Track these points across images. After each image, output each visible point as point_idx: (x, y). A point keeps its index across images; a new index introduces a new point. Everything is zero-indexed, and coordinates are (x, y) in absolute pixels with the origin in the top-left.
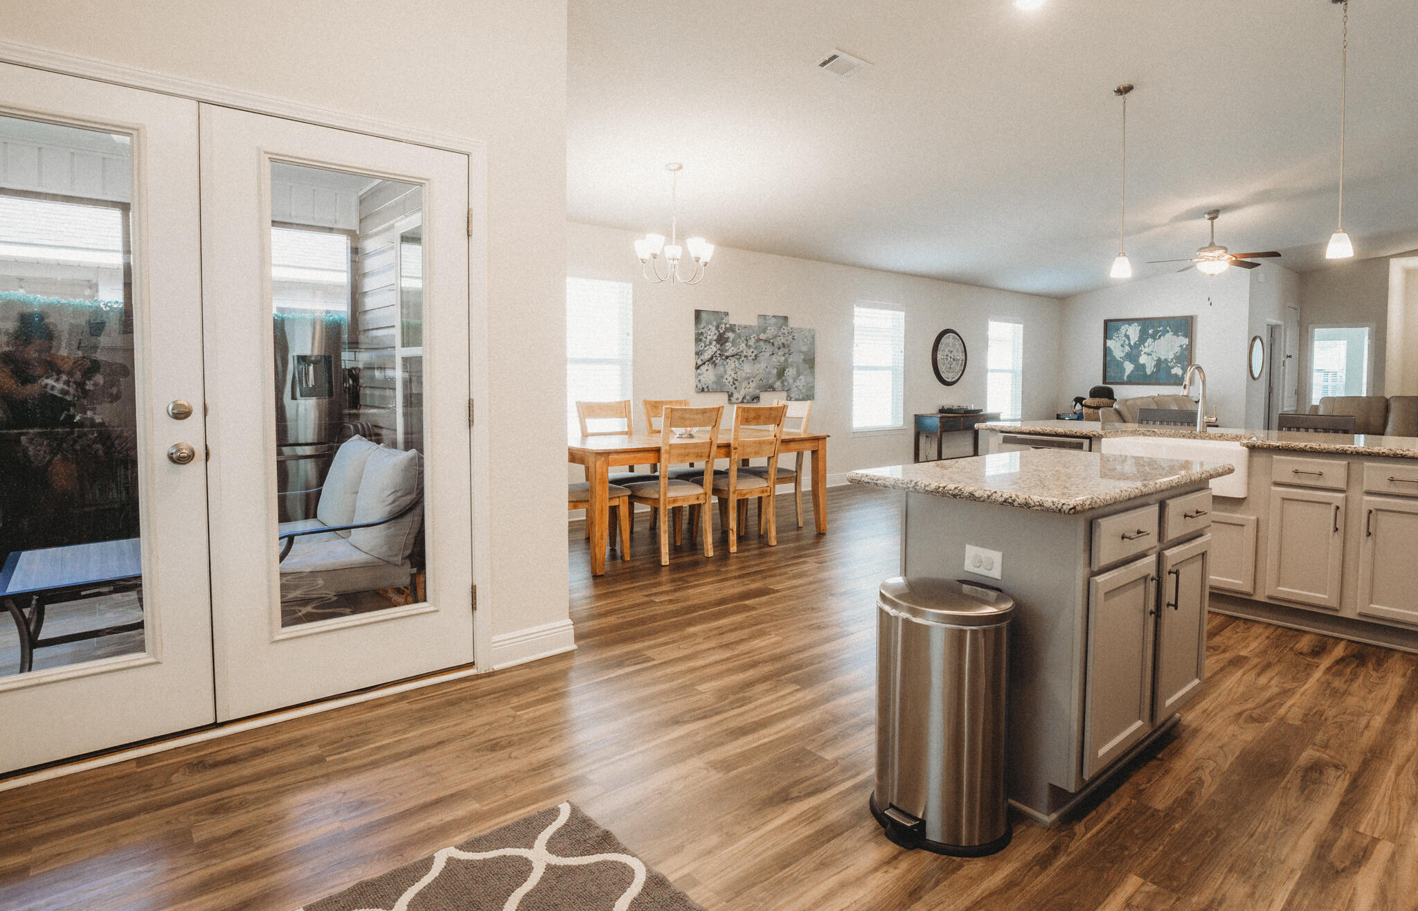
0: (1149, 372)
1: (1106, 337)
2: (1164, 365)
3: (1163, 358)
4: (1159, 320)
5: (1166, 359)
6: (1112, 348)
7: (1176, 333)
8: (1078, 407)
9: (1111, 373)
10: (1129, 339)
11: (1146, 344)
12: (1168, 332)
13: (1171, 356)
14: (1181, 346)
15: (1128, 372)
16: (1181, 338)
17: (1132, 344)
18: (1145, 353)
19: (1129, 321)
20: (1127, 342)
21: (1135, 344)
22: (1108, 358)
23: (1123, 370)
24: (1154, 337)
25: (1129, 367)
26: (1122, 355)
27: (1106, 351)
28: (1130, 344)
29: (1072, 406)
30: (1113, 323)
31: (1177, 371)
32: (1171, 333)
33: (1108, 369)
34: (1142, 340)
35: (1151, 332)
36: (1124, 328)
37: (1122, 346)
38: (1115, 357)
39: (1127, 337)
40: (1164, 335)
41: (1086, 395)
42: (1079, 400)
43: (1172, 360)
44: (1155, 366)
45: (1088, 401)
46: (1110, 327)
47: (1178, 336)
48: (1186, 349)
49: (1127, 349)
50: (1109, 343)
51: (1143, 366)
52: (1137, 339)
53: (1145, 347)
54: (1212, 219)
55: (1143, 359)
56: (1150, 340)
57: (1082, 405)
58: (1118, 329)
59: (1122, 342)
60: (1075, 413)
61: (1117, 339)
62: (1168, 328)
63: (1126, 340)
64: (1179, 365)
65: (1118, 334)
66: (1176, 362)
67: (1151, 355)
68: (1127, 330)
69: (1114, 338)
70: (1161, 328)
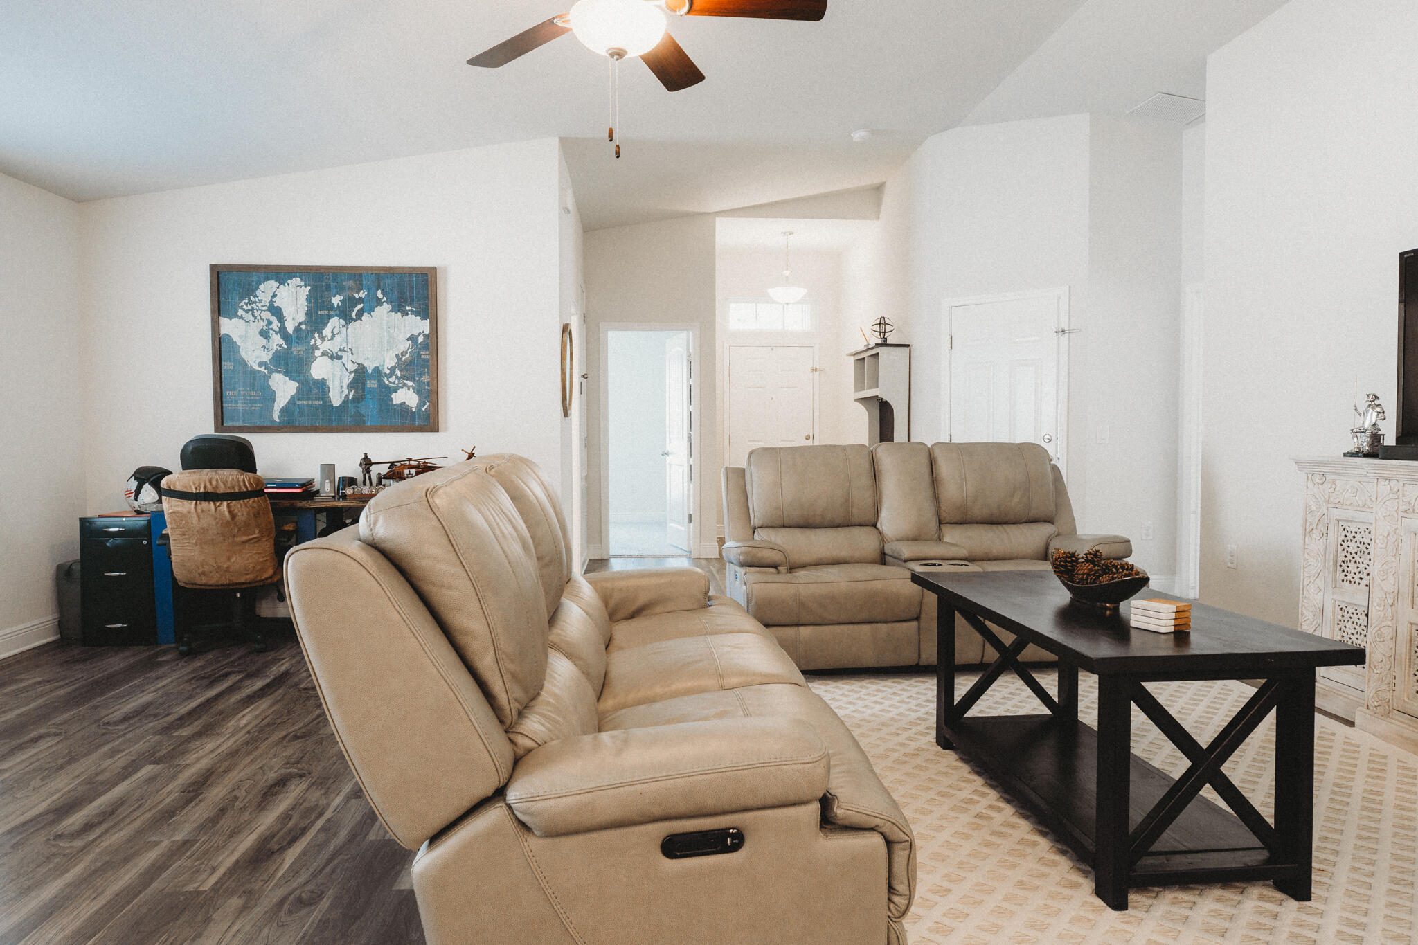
0: (336, 400)
1: (220, 307)
2: (371, 384)
3: (370, 366)
4: (357, 275)
5: (377, 370)
6: (235, 338)
7: (399, 307)
8: (149, 494)
9: (237, 403)
10: (281, 319)
11: (327, 332)
12: (379, 302)
13: (389, 362)
14: (413, 339)
15: (282, 400)
16: (411, 318)
17: (290, 330)
18: (323, 354)
19: (281, 274)
20: (276, 325)
21: (297, 329)
22: (226, 365)
23: (270, 396)
24: (345, 314)
25: (284, 389)
26: (266, 357)
27: (221, 345)
28: (283, 331)
29: (128, 493)
30: (235, 276)
31: (407, 397)
32: (386, 307)
33: (226, 393)
34: (317, 318)
35: (336, 300)
36: (267, 289)
37: (264, 334)
38: (244, 363)
39: (277, 312)
40: (370, 311)
41: (172, 461)
42: (150, 476)
43: (392, 370)
44: (351, 386)
45: (179, 478)
46: (229, 285)
47: (405, 314)
48: (426, 346)
49: (277, 341)
50: (228, 326)
51: (322, 386)
52: (302, 318)
53: (323, 339)
55: (320, 369)
56: (335, 322)
57: (160, 492)
58: (249, 291)
59: (263, 324)
60: (139, 512)
61: (249, 316)
62: (379, 295)
63: (274, 319)
64: (410, 383)
65: (250, 303)
66: (403, 377)
67: (340, 358)
68: (275, 295)
69: (240, 312)
70: (362, 294)
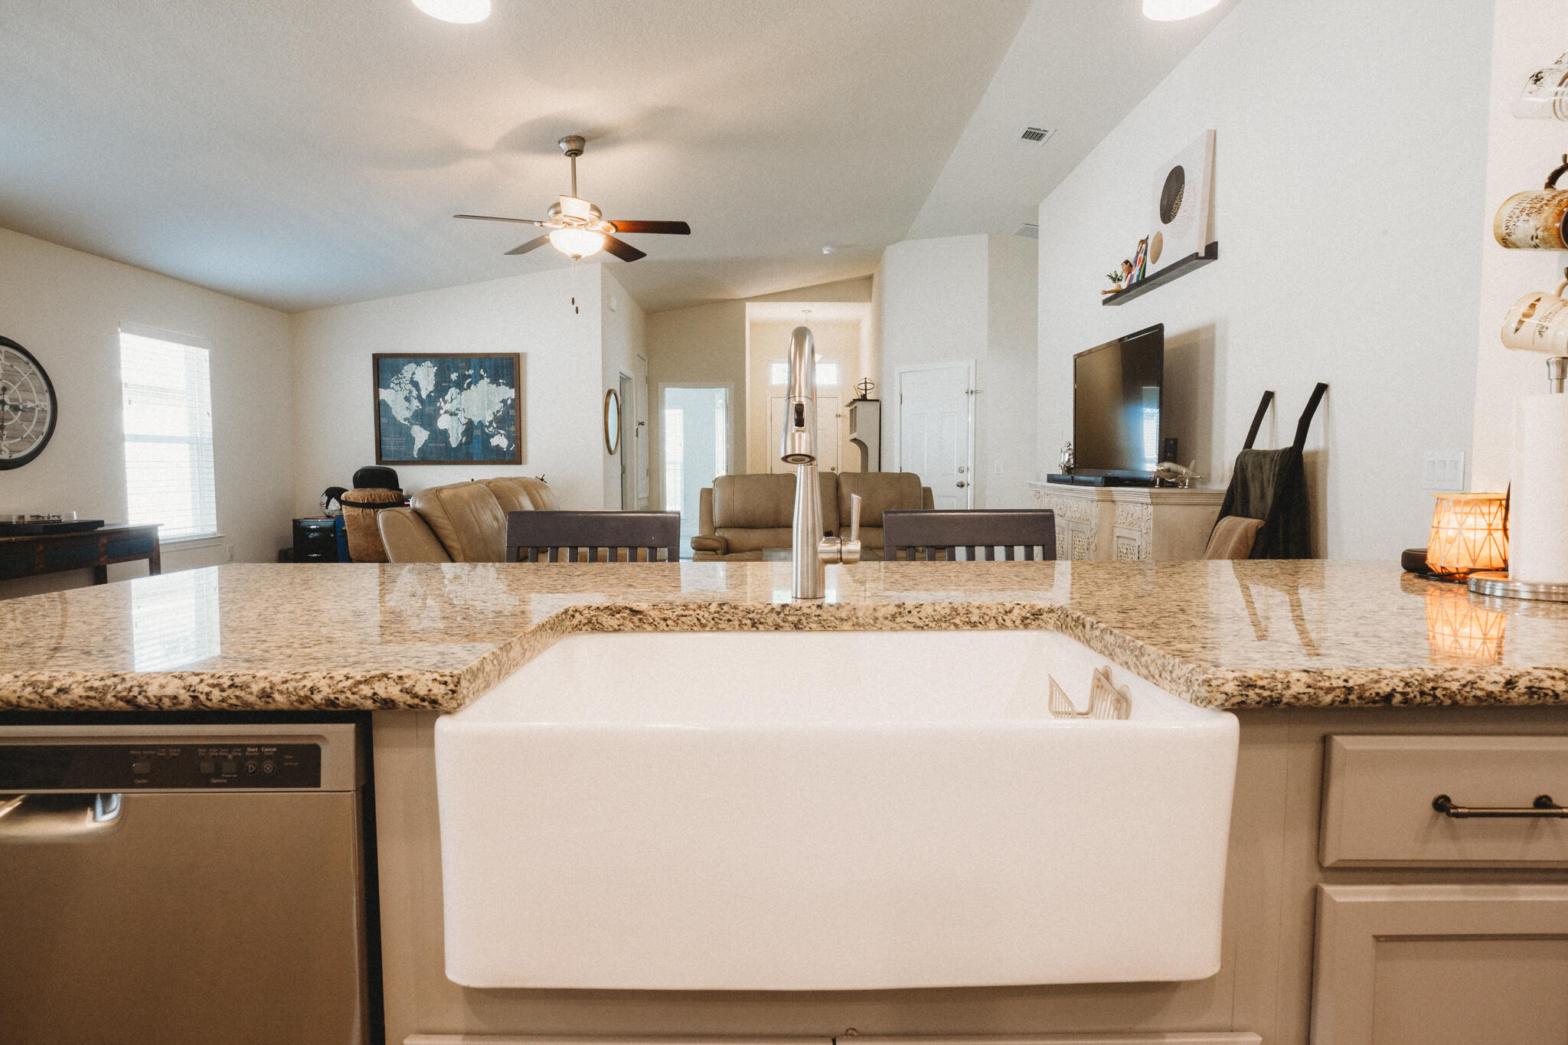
0: (454, 444)
1: (378, 383)
2: (477, 432)
3: (476, 420)
4: (467, 359)
5: (480, 422)
6: (389, 403)
7: (495, 380)
8: (334, 505)
9: (390, 446)
10: (418, 389)
11: (448, 397)
12: (482, 377)
13: (489, 417)
14: (504, 401)
15: (419, 444)
16: (503, 387)
17: (424, 396)
18: (446, 412)
19: (418, 358)
20: (415, 393)
21: (429, 396)
22: (383, 420)
23: (412, 440)
24: (459, 385)
25: (421, 436)
26: (408, 414)
27: (379, 407)
28: (419, 397)
29: (321, 504)
30: (389, 361)
31: (500, 441)
32: (486, 380)
33: (383, 438)
34: (441, 389)
35: (454, 376)
36: (408, 369)
37: (407, 399)
38: (395, 419)
39: (416, 384)
40: (476, 383)
41: (347, 483)
42: (334, 493)
43: (491, 423)
44: (464, 434)
45: (352, 493)
46: (385, 367)
47: (499, 385)
48: (512, 406)
49: (416, 404)
50: (384, 394)
51: (445, 433)
52: (431, 388)
53: (445, 402)
54: (575, 153)
55: (444, 422)
56: (453, 391)
57: (341, 502)
58: (397, 371)
59: (406, 393)
60: (328, 517)
61: (397, 388)
62: (482, 372)
63: (413, 389)
64: (502, 432)
65: (398, 379)
66: (498, 427)
67: (456, 415)
68: (414, 373)
69: (392, 385)
70: (471, 372)
